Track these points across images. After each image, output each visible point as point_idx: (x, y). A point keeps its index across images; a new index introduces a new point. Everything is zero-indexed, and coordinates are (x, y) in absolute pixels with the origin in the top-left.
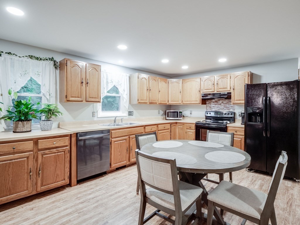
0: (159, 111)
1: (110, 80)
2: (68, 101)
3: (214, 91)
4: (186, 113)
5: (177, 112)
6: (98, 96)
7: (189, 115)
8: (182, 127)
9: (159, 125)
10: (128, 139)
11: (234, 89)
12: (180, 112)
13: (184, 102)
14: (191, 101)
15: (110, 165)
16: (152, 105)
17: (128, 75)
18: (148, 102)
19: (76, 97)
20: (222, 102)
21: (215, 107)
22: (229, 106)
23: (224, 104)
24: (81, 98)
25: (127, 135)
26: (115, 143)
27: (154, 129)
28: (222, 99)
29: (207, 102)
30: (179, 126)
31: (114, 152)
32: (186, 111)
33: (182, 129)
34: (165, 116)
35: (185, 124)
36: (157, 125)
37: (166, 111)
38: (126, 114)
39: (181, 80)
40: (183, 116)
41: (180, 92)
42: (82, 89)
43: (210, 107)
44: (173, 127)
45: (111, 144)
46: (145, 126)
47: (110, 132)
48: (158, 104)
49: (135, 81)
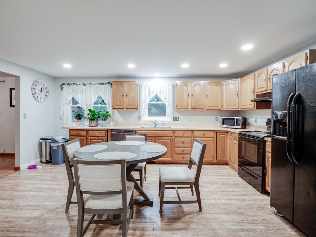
1: (152, 91)
2: (114, 108)
3: (268, 89)
5: (234, 119)
6: (135, 104)
12: (237, 119)
14: (247, 105)
18: (189, 107)
19: (119, 106)
24: (123, 106)
27: (188, 134)
32: (251, 118)
33: (231, 139)
35: (233, 134)
38: (170, 119)
39: (239, 79)
41: (237, 95)
42: (123, 100)
46: (175, 131)
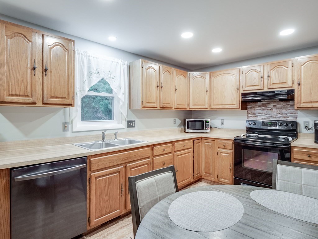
0: (175, 119)
1: (95, 70)
2: (2, 102)
3: (264, 88)
4: (215, 122)
5: (202, 122)
6: (69, 94)
7: (219, 126)
8: (210, 144)
9: (176, 143)
10: (124, 169)
11: (299, 84)
12: (206, 121)
13: (213, 107)
14: (224, 105)
15: (89, 221)
16: (164, 111)
17: (126, 63)
18: (158, 105)
19: (19, 96)
20: (274, 106)
21: (262, 113)
22: (286, 112)
23: (278, 108)
24: (32, 97)
25: (120, 163)
26: (98, 179)
27: (169, 149)
28: (274, 102)
29: (248, 106)
30: (206, 143)
31: (96, 197)
32: (214, 119)
33: (211, 147)
34: (183, 127)
35: (216, 141)
36: (173, 143)
37: (185, 120)
38: (123, 125)
39: (208, 73)
40: (211, 128)
41: (207, 91)
42: (33, 81)
43: (254, 114)
44: (197, 145)
45: (89, 183)
46: (152, 146)
47: (88, 161)
48: (173, 109)
49: (138, 72)
